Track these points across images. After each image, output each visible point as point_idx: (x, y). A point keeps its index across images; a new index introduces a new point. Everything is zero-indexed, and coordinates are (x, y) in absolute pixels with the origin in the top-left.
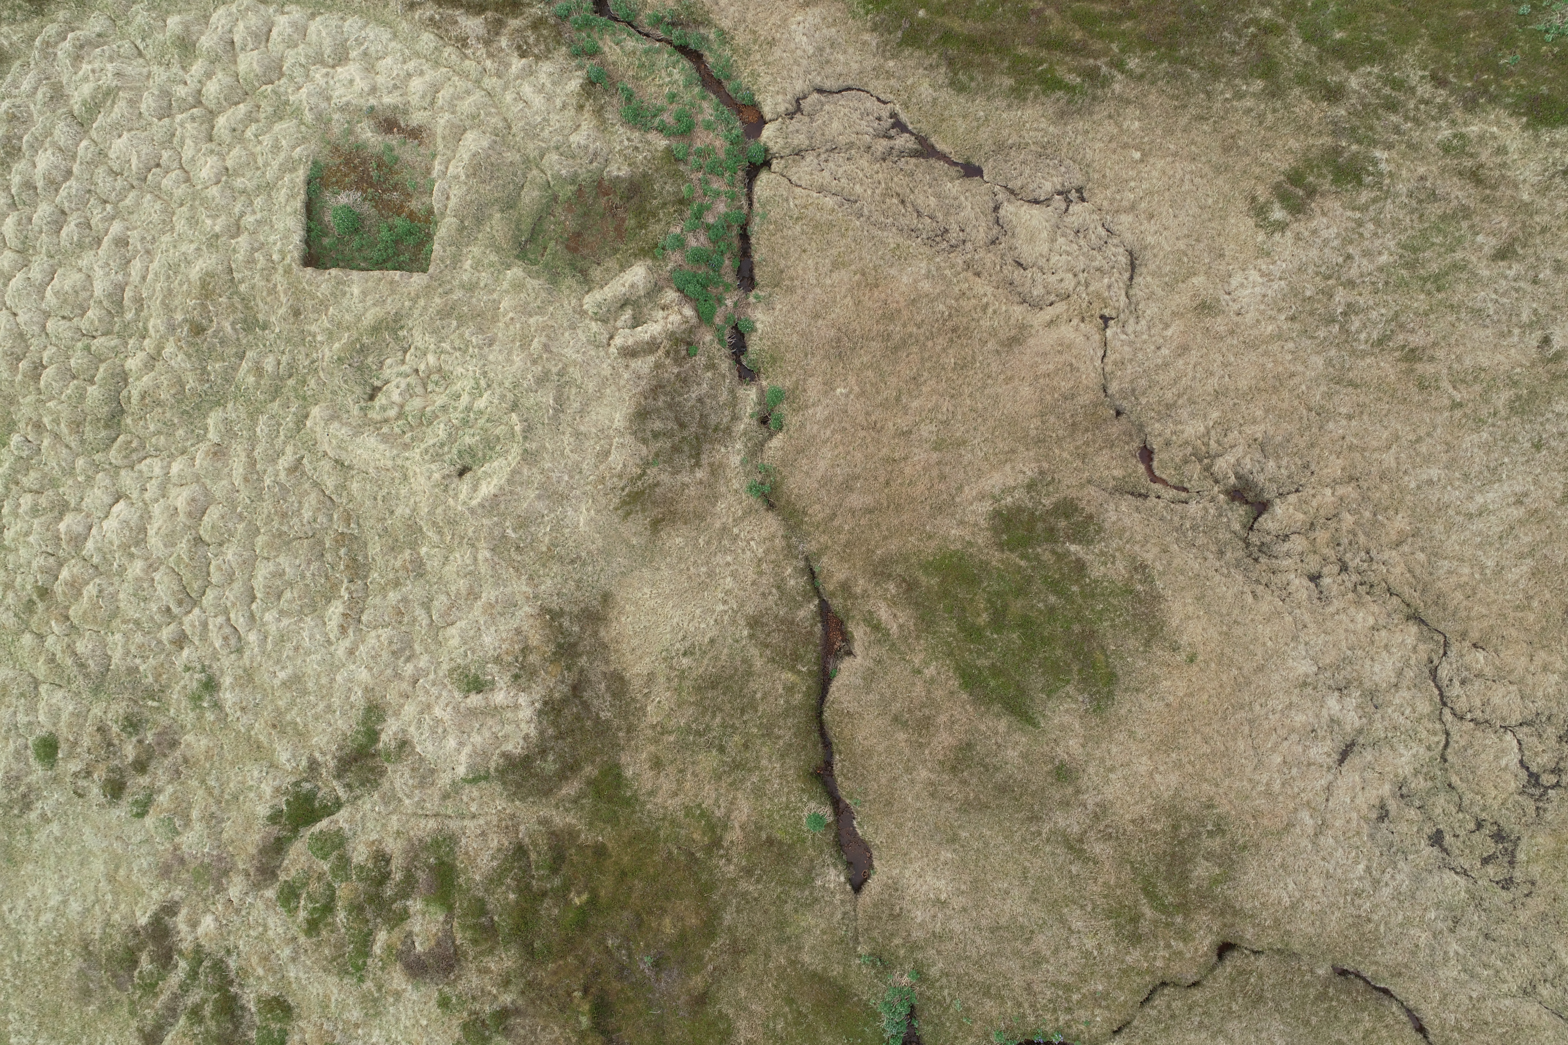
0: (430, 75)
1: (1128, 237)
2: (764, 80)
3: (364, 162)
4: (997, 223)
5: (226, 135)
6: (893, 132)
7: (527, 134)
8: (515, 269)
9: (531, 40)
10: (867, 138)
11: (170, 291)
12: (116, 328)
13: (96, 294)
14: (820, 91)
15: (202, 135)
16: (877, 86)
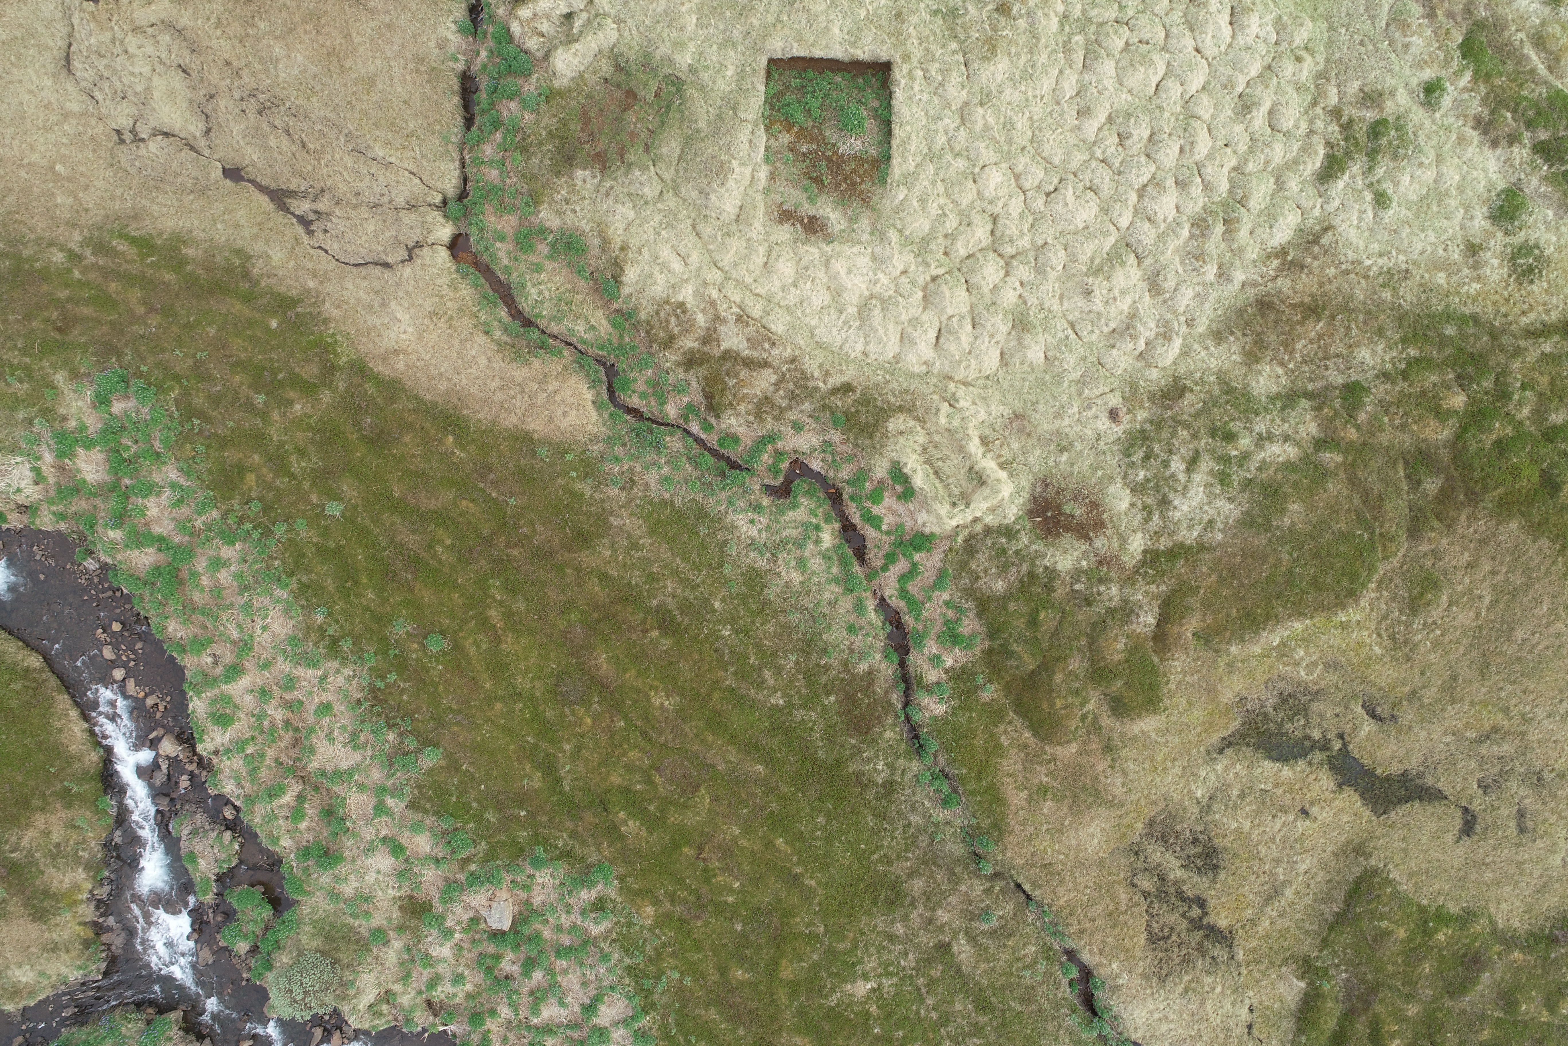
0: (774, 285)
1: (70, 86)
2: (444, 280)
3: (837, 185)
4: (207, 117)
5: (976, 218)
6: (312, 216)
7: (675, 215)
8: (685, 67)
9: (673, 320)
10: (338, 212)
11: (1031, 52)
12: (1093, 28)
13: (1112, 63)
14: (386, 265)
15: (1001, 221)
16: (326, 264)
